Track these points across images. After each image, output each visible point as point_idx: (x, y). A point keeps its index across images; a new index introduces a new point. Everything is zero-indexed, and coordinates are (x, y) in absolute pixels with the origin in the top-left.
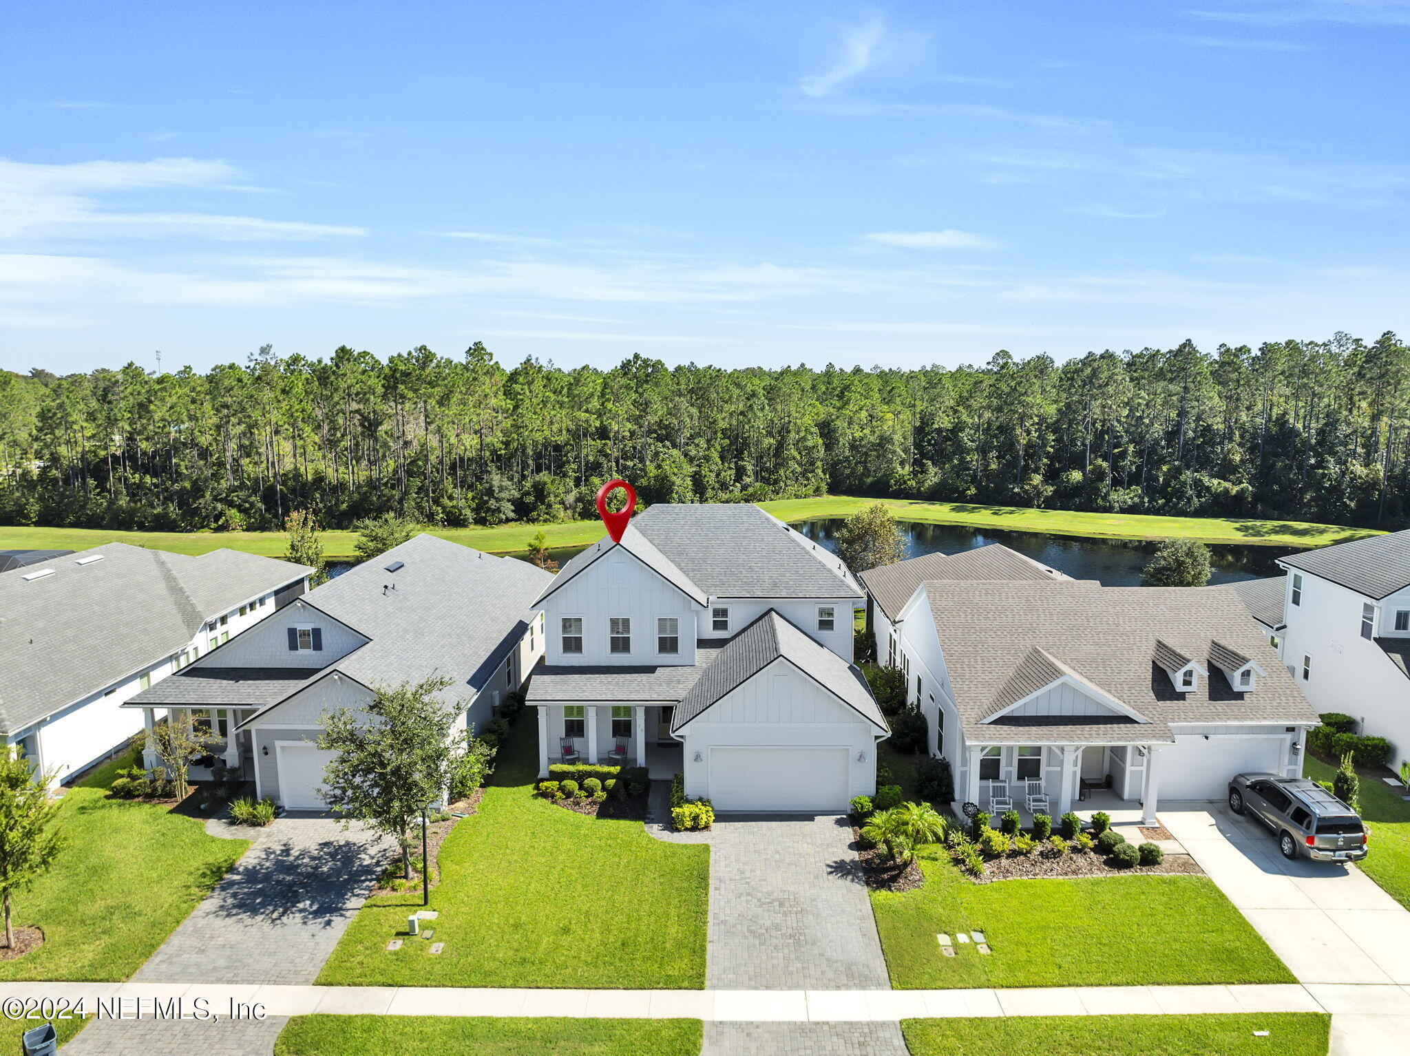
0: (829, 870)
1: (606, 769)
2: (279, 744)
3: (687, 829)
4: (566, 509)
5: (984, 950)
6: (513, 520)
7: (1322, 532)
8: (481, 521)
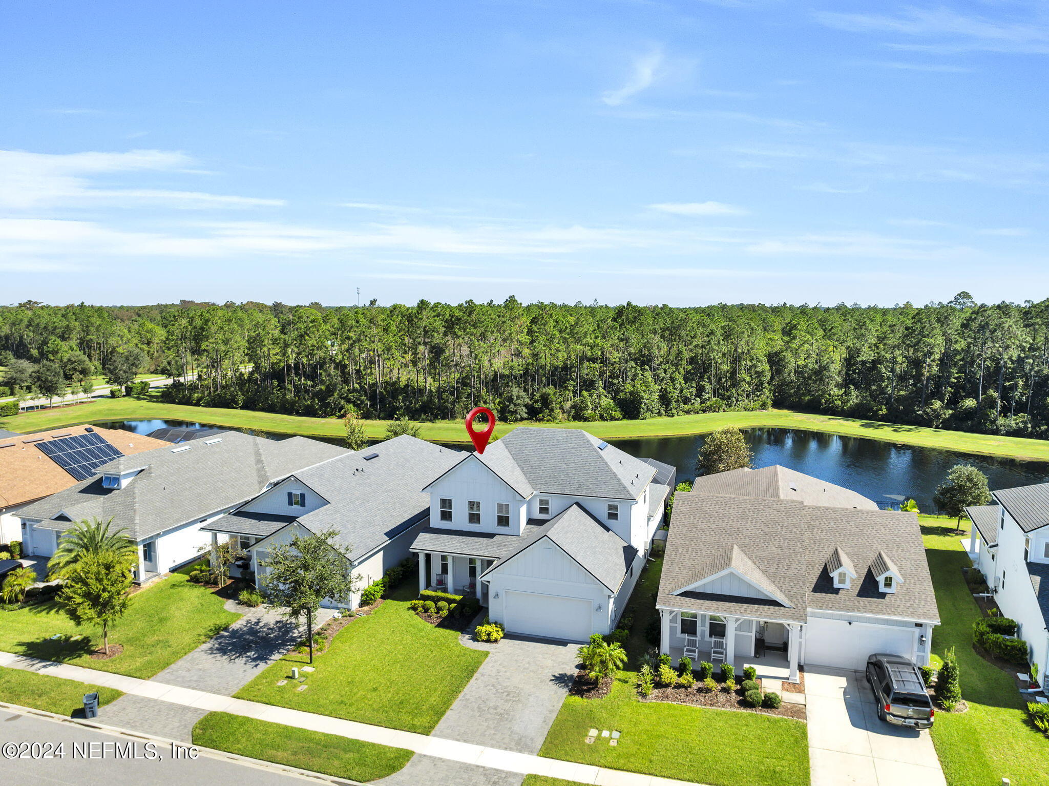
0: (553, 678)
1: (454, 597)
4: (563, 413)
5: (613, 743)
6: (526, 419)
8: (504, 419)
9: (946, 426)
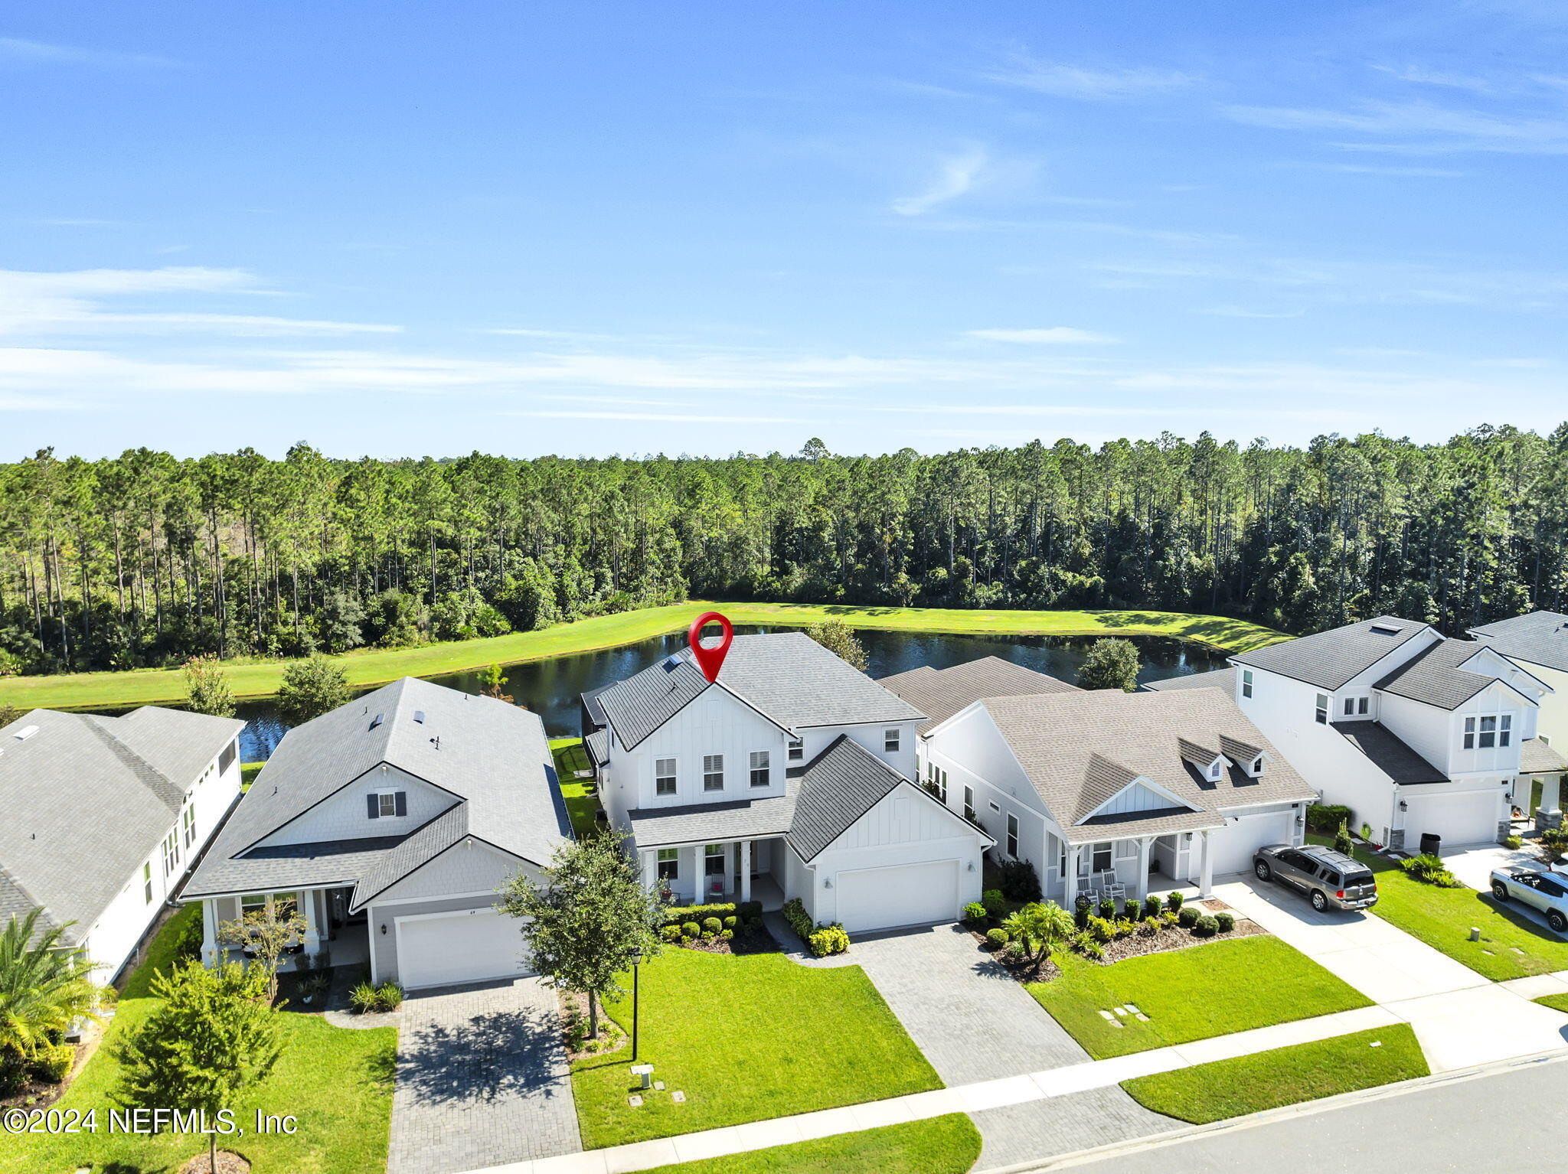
0: (978, 972)
1: (721, 907)
2: (398, 920)
3: (828, 954)
4: (420, 630)
5: (1143, 1019)
6: (361, 645)
7: (1172, 620)
8: (326, 649)
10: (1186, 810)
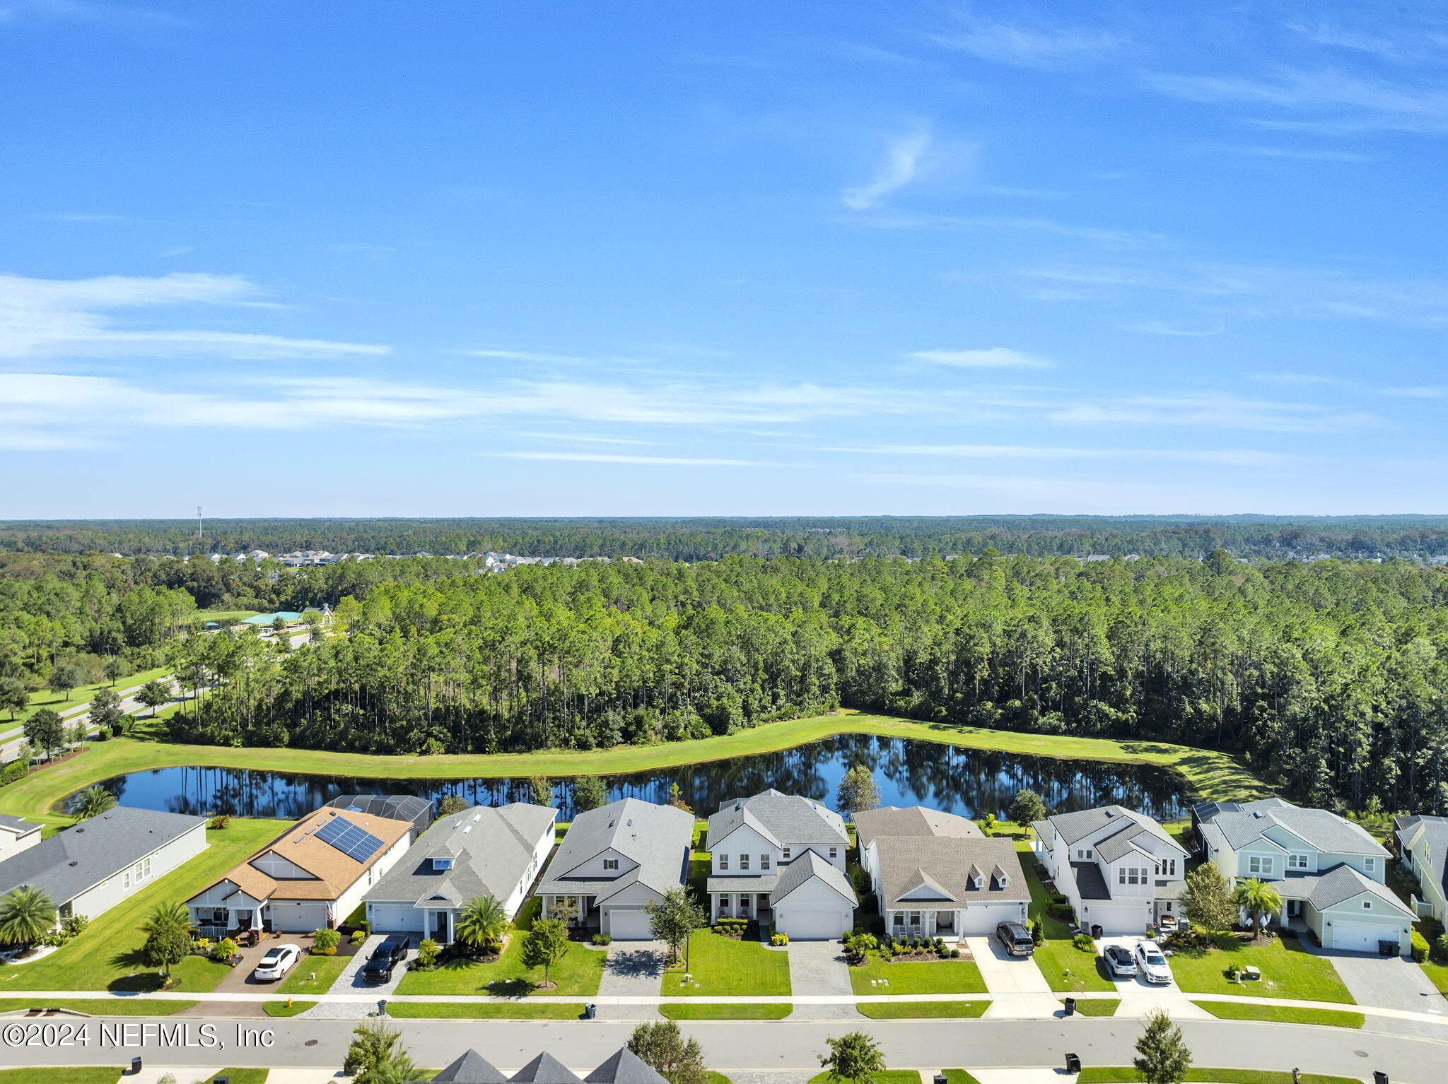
0: (835, 959)
1: (741, 921)
2: (611, 911)
3: (778, 945)
4: (656, 734)
5: (887, 985)
6: (621, 743)
8: (600, 745)
9: (1000, 725)
10: (950, 900)
